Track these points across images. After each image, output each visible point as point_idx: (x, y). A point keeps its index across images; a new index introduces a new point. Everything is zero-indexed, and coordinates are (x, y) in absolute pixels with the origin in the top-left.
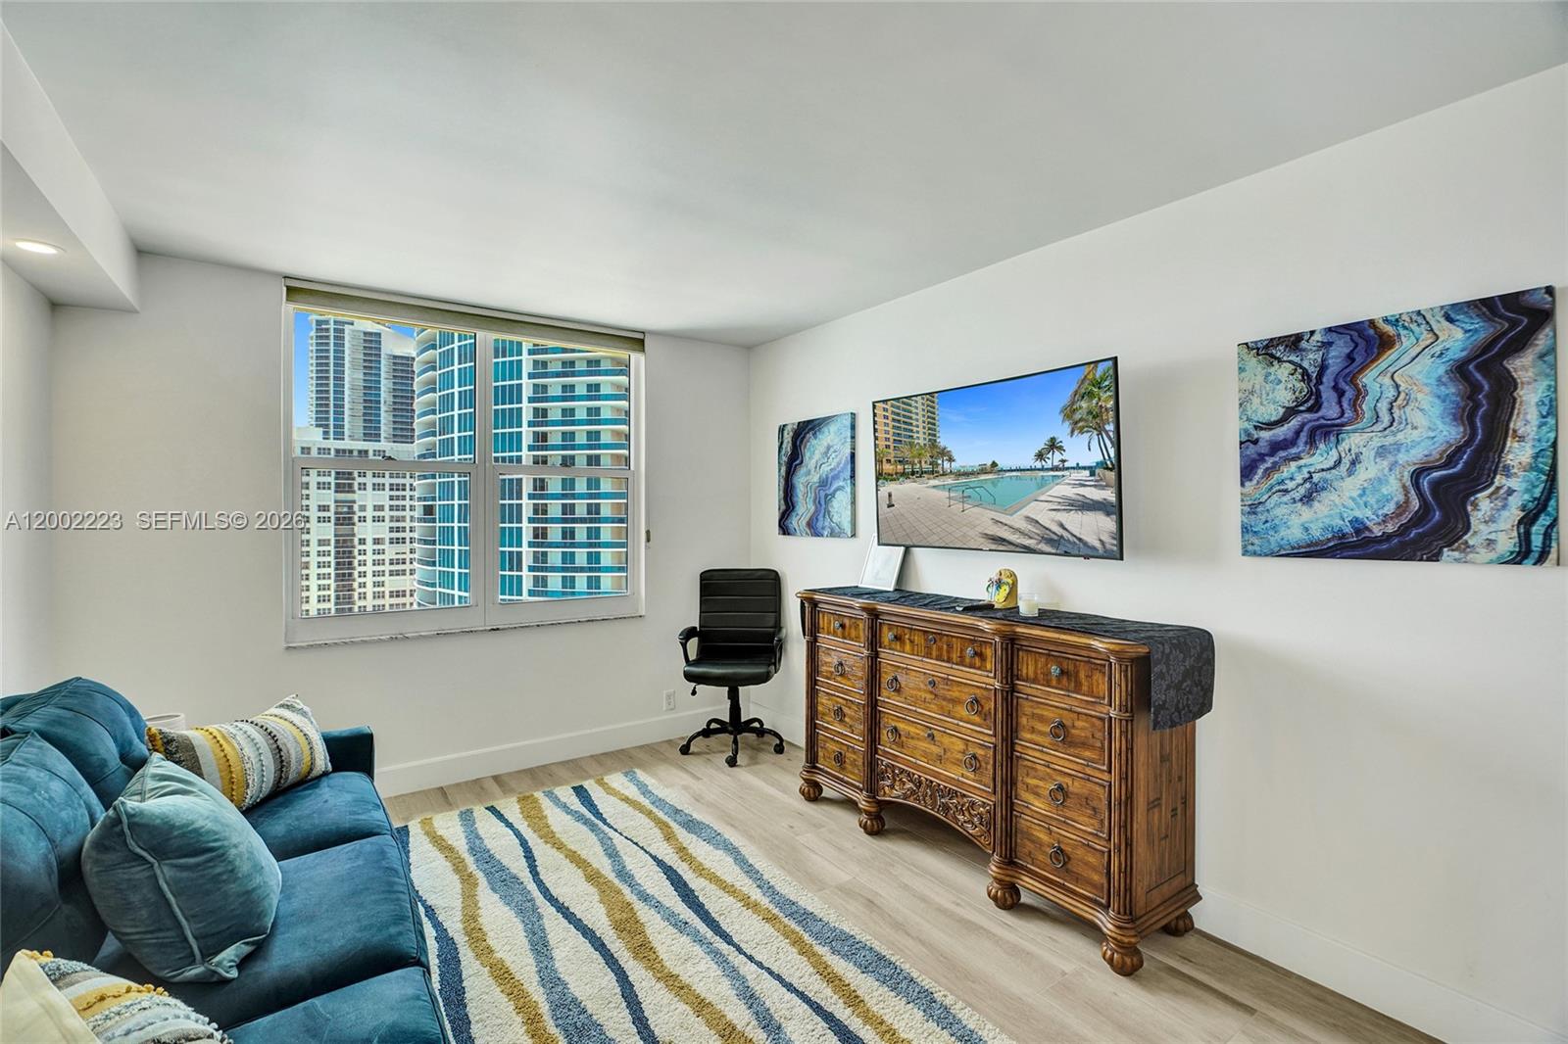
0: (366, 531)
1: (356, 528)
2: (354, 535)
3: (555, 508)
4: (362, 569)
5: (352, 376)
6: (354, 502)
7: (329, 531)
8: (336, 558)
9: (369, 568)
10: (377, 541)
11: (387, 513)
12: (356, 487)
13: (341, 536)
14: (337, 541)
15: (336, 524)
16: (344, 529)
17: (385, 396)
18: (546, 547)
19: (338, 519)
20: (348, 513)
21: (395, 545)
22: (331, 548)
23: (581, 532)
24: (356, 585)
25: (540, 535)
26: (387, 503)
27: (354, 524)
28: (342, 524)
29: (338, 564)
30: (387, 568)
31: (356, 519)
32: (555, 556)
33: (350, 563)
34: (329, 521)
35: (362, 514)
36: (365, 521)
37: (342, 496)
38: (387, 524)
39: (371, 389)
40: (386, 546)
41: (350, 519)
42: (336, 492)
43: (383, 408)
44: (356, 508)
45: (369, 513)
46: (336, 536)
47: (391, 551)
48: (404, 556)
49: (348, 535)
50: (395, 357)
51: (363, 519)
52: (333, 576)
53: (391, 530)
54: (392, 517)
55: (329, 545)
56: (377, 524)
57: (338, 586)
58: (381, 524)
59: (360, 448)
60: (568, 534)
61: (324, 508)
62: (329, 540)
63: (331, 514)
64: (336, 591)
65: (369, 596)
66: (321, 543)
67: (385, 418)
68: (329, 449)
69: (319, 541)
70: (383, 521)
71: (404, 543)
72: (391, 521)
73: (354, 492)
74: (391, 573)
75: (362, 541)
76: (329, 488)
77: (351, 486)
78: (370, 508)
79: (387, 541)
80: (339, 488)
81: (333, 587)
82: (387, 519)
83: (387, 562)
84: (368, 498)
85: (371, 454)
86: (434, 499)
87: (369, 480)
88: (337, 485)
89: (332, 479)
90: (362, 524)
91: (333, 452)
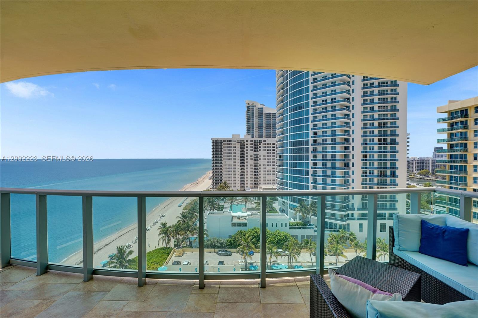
0: (261, 162)
1: (259, 162)
2: (258, 164)
3: (320, 156)
4: (260, 173)
5: (256, 120)
6: (258, 155)
7: (252, 162)
9: (262, 173)
10: (264, 165)
11: (266, 158)
12: (259, 150)
13: (256, 164)
14: (254, 165)
15: (254, 161)
16: (256, 162)
17: (264, 125)
18: (317, 169)
19: (254, 159)
20: (257, 158)
21: (268, 166)
22: (253, 167)
23: (329, 164)
24: (259, 177)
25: (315, 164)
26: (266, 155)
28: (255, 161)
29: (254, 171)
30: (266, 173)
31: (259, 159)
32: (320, 172)
33: (257, 171)
34: (252, 160)
35: (260, 158)
39: (260, 123)
40: (266, 167)
42: (254, 152)
43: (263, 128)
45: (262, 158)
46: (254, 164)
47: (267, 168)
48: (270, 170)
49: (257, 164)
50: (266, 114)
51: (260, 159)
52: (253, 175)
53: (267, 162)
54: (267, 159)
55: (252, 166)
56: (264, 160)
57: (254, 177)
58: (265, 161)
59: (260, 140)
60: (324, 165)
61: (251, 156)
63: (253, 158)
65: (262, 180)
66: (251, 165)
67: (264, 131)
69: (250, 165)
71: (270, 166)
72: (267, 160)
73: (258, 152)
74: (267, 175)
75: (260, 165)
76: (252, 151)
77: (257, 150)
78: (262, 156)
79: (266, 165)
81: (253, 178)
82: (266, 159)
83: (266, 171)
84: (261, 153)
85: (262, 141)
86: (282, 154)
87: (262, 149)
88: (254, 150)
89: (253, 149)
90: (260, 161)
91: (253, 141)
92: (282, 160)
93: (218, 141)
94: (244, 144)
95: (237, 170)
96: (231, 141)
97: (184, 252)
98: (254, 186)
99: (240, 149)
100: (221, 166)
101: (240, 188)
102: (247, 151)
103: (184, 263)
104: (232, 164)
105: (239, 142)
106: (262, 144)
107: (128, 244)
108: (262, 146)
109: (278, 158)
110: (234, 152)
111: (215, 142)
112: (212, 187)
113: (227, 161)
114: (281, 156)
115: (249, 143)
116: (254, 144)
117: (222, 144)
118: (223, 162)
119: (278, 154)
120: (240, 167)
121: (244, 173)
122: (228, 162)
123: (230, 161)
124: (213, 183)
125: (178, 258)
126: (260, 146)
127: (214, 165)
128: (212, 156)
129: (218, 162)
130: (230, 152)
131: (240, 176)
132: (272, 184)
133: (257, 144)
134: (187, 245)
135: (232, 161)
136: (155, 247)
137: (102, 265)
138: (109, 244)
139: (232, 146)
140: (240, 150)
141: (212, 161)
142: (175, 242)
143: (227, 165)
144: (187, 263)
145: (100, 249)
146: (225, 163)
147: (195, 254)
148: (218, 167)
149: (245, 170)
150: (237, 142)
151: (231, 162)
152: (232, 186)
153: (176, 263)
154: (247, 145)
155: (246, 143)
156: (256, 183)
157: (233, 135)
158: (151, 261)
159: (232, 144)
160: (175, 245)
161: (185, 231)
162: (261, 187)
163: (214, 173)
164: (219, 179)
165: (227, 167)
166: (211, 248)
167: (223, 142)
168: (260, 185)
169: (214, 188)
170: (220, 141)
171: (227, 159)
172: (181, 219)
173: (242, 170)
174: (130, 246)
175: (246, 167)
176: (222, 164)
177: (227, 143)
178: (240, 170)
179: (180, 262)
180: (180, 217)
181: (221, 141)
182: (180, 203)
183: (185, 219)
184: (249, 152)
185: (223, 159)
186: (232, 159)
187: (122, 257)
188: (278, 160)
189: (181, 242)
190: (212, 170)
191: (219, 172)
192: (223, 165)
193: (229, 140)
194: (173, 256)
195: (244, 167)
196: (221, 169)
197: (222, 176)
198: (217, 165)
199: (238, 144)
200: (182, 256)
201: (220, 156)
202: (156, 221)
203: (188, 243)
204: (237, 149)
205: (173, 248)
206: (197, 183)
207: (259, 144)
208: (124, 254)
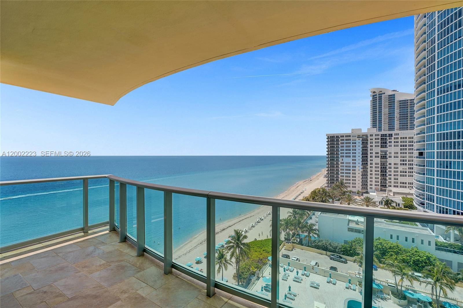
0: (391, 161)
1: (388, 160)
2: (387, 162)
4: (390, 173)
5: (385, 110)
6: (387, 151)
7: (378, 160)
8: (381, 169)
9: (393, 173)
10: (395, 164)
11: (399, 155)
12: (388, 146)
13: (383, 162)
14: (381, 164)
16: (383, 160)
17: (397, 115)
19: (381, 157)
20: (385, 155)
21: (402, 166)
22: (379, 166)
24: (387, 178)
26: (399, 151)
27: (387, 158)
28: (383, 158)
29: (381, 171)
30: (399, 174)
31: (388, 157)
33: (386, 171)
34: (379, 157)
35: (390, 155)
36: (391, 157)
37: (383, 149)
38: (399, 158)
39: (391, 113)
40: (399, 166)
41: (386, 156)
42: (381, 148)
43: (396, 119)
44: (388, 153)
45: (393, 155)
46: (381, 162)
47: (401, 168)
48: (406, 170)
49: (385, 162)
50: (400, 101)
51: (390, 157)
52: (380, 175)
53: (401, 161)
54: (401, 156)
56: (395, 158)
57: (381, 178)
58: (397, 158)
59: (390, 133)
61: (377, 153)
62: (379, 163)
63: (379, 155)
64: (381, 180)
65: (393, 182)
66: (376, 164)
67: (397, 122)
68: (379, 134)
70: (398, 157)
71: (406, 165)
72: (401, 157)
73: (387, 148)
74: (401, 176)
75: (390, 164)
76: (379, 147)
77: (386, 146)
78: (393, 153)
79: (399, 164)
80: (382, 147)
82: (399, 157)
83: (399, 172)
84: (391, 149)
85: (393, 135)
86: (424, 149)
87: (393, 144)
88: (381, 146)
89: (380, 144)
90: (390, 158)
91: (380, 135)
92: (424, 158)
93: (334, 137)
94: (367, 139)
95: (357, 168)
96: (350, 136)
97: (293, 248)
98: (381, 189)
99: (362, 144)
100: (337, 164)
101: (362, 189)
102: (371, 147)
103: (293, 258)
104: (352, 162)
105: (360, 136)
106: (393, 138)
107: (245, 229)
108: (393, 140)
109: (417, 155)
110: (353, 148)
111: (331, 138)
112: (326, 185)
113: (345, 158)
114: (422, 153)
115: (374, 137)
116: (381, 139)
117: (338, 140)
118: (340, 159)
119: (417, 150)
120: (362, 165)
121: (367, 172)
122: (346, 160)
123: (348, 158)
124: (327, 182)
125: (287, 252)
126: (390, 140)
127: (329, 163)
128: (327, 153)
129: (334, 159)
130: (349, 148)
131: (362, 175)
132: (409, 188)
133: (386, 139)
134: (297, 241)
135: (351, 158)
136: (267, 237)
137: (226, 243)
138: (231, 226)
139: (351, 141)
140: (361, 146)
141: (327, 158)
142: (285, 235)
143: (345, 163)
144: (296, 259)
145: (224, 229)
146: (342, 160)
147: (305, 252)
148: (334, 164)
149: (368, 169)
150: (358, 137)
151: (350, 160)
152: (351, 187)
153: (286, 257)
154: (371, 140)
155: (369, 138)
156: (383, 185)
157: (352, 130)
158: (263, 249)
159: (351, 140)
160: (286, 239)
161: (295, 227)
162: (391, 191)
163: (329, 171)
164: (336, 178)
165: (345, 165)
166: (322, 250)
167: (340, 138)
168: (390, 188)
169: (329, 187)
170: (336, 136)
171: (345, 156)
172: (292, 215)
173: (363, 168)
174: (247, 231)
175: (369, 165)
176: (339, 161)
177: (345, 138)
178: (362, 169)
179: (289, 256)
180: (291, 213)
181: (338, 136)
182: (292, 199)
183: (296, 215)
184: (374, 148)
185: (340, 156)
186: (351, 156)
187: (238, 239)
188: (417, 157)
189: (291, 237)
190: (327, 167)
191: (335, 170)
192: (339, 163)
193: (347, 135)
194: (284, 248)
195: (367, 165)
196: (337, 167)
197: (339, 174)
198: (332, 163)
199: (359, 139)
200: (292, 251)
201: (336, 153)
202: (269, 213)
203: (298, 240)
204: (357, 145)
205: (283, 242)
206: (311, 180)
207: (388, 138)
208: (240, 238)
